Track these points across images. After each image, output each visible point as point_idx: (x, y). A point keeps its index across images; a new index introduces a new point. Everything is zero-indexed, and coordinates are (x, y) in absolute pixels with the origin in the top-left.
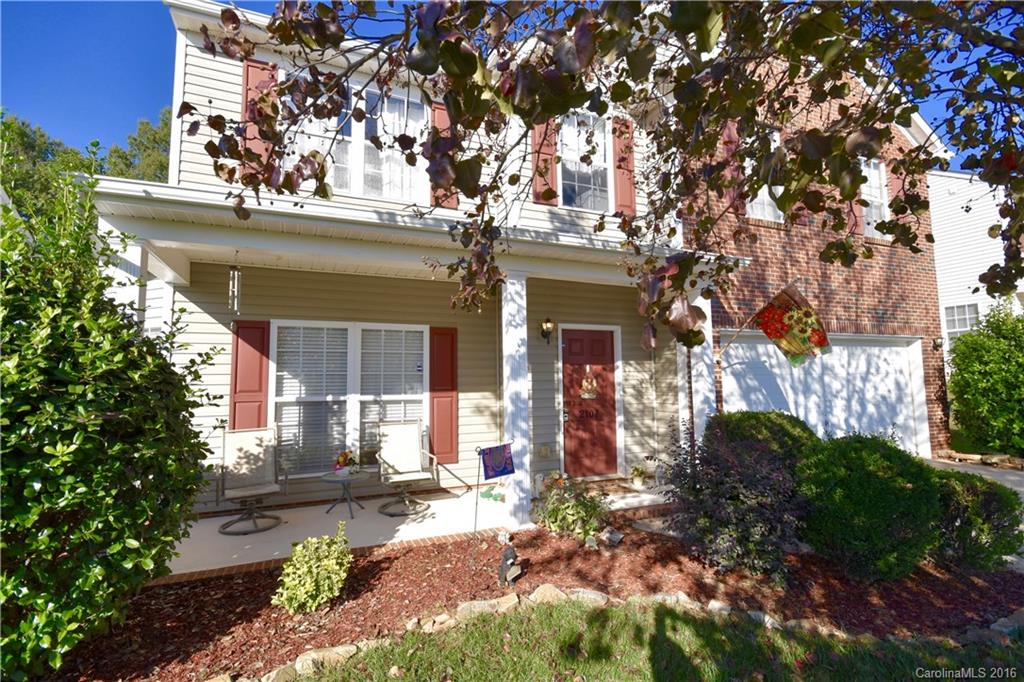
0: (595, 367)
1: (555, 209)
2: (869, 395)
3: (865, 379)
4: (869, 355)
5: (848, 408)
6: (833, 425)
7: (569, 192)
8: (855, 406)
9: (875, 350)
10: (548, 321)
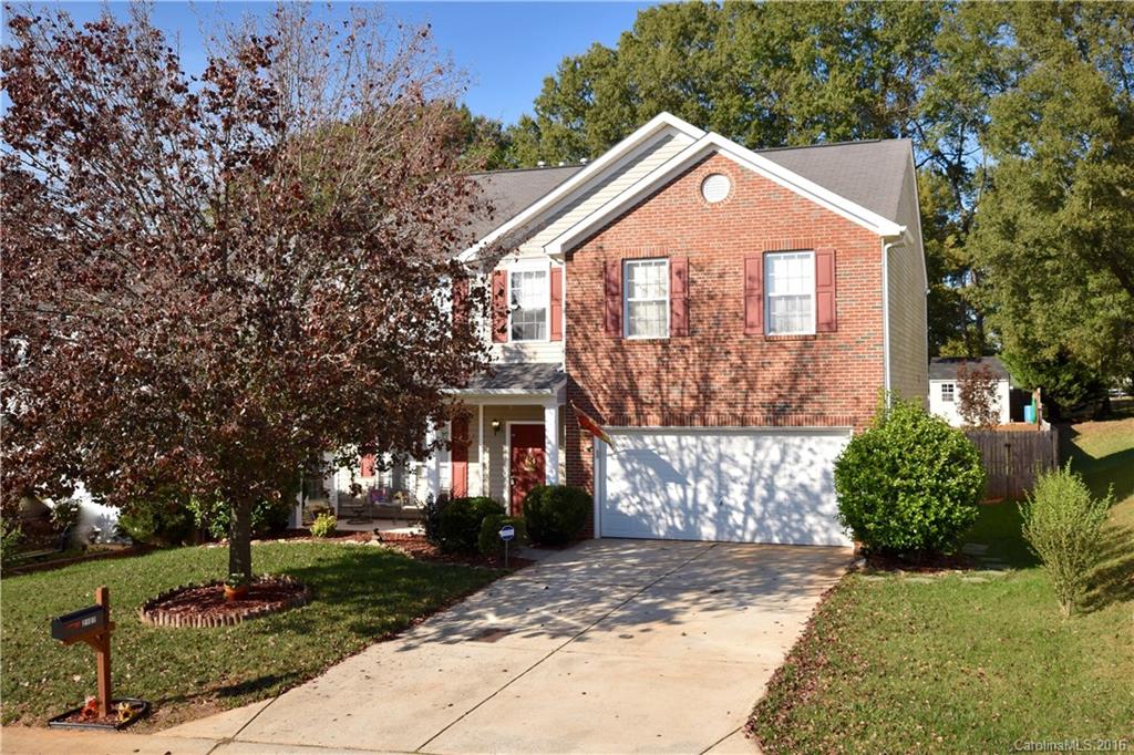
0: (536, 450)
1: (506, 345)
2: (781, 482)
3: (775, 468)
4: (785, 445)
5: (750, 494)
6: (728, 506)
7: (516, 330)
8: (760, 491)
9: (796, 440)
10: (495, 421)
